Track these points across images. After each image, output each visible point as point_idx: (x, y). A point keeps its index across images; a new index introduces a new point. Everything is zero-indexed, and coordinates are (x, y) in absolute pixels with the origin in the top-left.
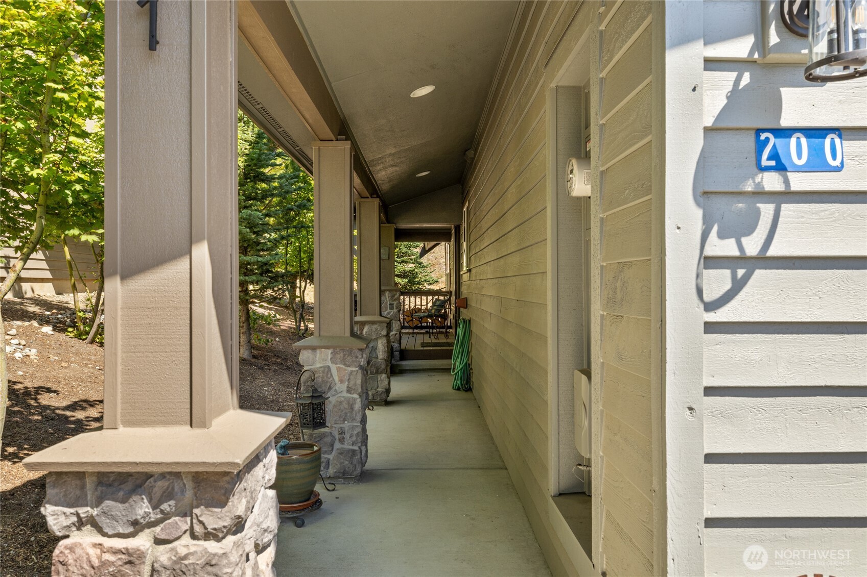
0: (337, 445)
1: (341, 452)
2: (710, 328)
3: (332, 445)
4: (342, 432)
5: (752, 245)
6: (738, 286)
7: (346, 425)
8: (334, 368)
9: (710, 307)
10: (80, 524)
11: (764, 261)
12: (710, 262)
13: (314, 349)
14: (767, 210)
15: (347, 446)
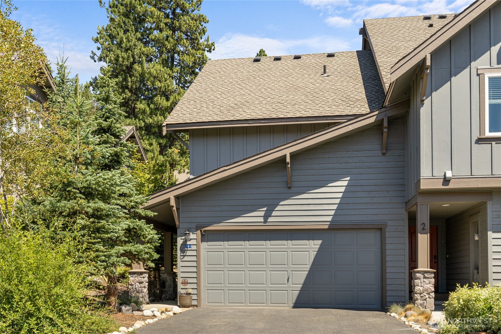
0: (168, 293)
1: (169, 294)
2: (181, 261)
3: (167, 292)
4: (169, 290)
5: (185, 254)
6: (184, 258)
7: (170, 289)
8: (168, 277)
9: (181, 259)
10: (131, 277)
11: (185, 256)
12: (181, 256)
13: (164, 273)
14: (186, 251)
15: (170, 293)
